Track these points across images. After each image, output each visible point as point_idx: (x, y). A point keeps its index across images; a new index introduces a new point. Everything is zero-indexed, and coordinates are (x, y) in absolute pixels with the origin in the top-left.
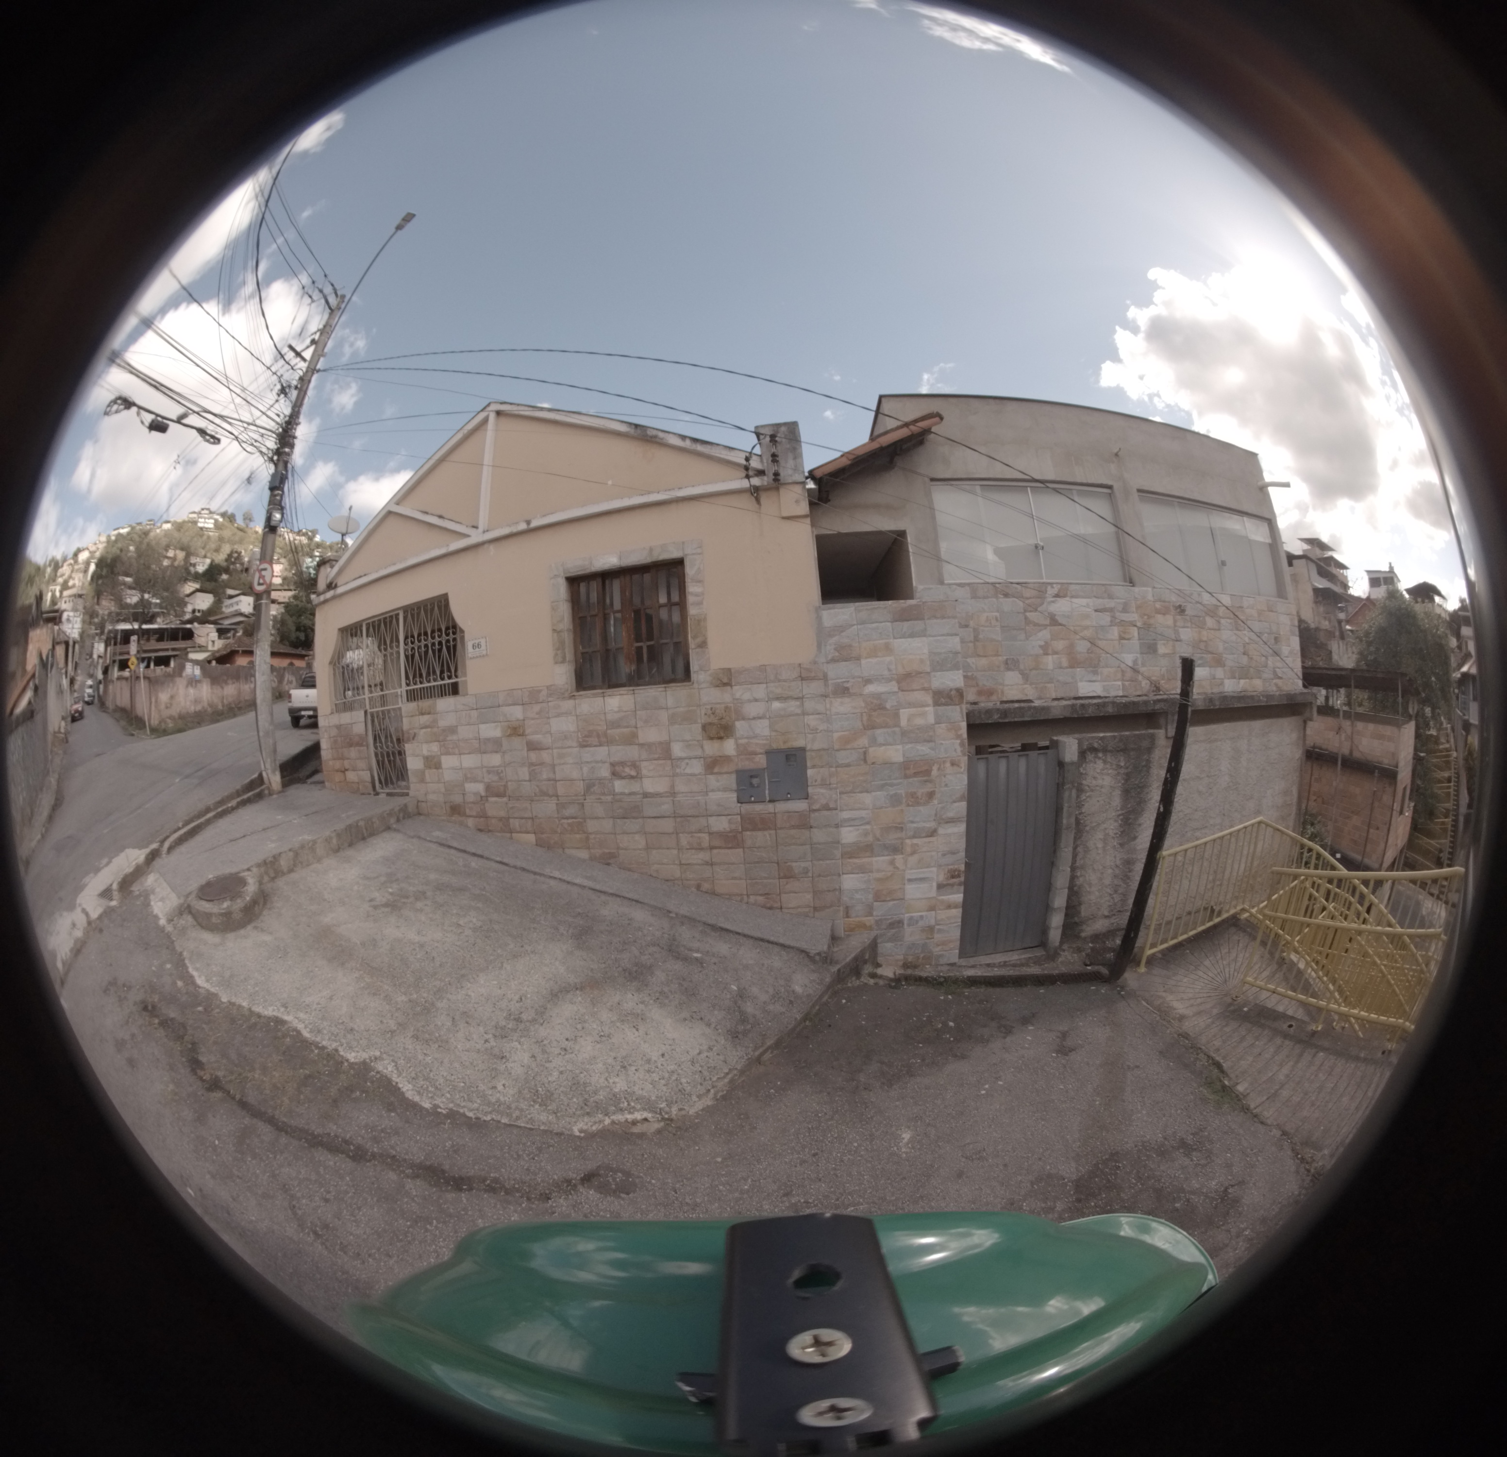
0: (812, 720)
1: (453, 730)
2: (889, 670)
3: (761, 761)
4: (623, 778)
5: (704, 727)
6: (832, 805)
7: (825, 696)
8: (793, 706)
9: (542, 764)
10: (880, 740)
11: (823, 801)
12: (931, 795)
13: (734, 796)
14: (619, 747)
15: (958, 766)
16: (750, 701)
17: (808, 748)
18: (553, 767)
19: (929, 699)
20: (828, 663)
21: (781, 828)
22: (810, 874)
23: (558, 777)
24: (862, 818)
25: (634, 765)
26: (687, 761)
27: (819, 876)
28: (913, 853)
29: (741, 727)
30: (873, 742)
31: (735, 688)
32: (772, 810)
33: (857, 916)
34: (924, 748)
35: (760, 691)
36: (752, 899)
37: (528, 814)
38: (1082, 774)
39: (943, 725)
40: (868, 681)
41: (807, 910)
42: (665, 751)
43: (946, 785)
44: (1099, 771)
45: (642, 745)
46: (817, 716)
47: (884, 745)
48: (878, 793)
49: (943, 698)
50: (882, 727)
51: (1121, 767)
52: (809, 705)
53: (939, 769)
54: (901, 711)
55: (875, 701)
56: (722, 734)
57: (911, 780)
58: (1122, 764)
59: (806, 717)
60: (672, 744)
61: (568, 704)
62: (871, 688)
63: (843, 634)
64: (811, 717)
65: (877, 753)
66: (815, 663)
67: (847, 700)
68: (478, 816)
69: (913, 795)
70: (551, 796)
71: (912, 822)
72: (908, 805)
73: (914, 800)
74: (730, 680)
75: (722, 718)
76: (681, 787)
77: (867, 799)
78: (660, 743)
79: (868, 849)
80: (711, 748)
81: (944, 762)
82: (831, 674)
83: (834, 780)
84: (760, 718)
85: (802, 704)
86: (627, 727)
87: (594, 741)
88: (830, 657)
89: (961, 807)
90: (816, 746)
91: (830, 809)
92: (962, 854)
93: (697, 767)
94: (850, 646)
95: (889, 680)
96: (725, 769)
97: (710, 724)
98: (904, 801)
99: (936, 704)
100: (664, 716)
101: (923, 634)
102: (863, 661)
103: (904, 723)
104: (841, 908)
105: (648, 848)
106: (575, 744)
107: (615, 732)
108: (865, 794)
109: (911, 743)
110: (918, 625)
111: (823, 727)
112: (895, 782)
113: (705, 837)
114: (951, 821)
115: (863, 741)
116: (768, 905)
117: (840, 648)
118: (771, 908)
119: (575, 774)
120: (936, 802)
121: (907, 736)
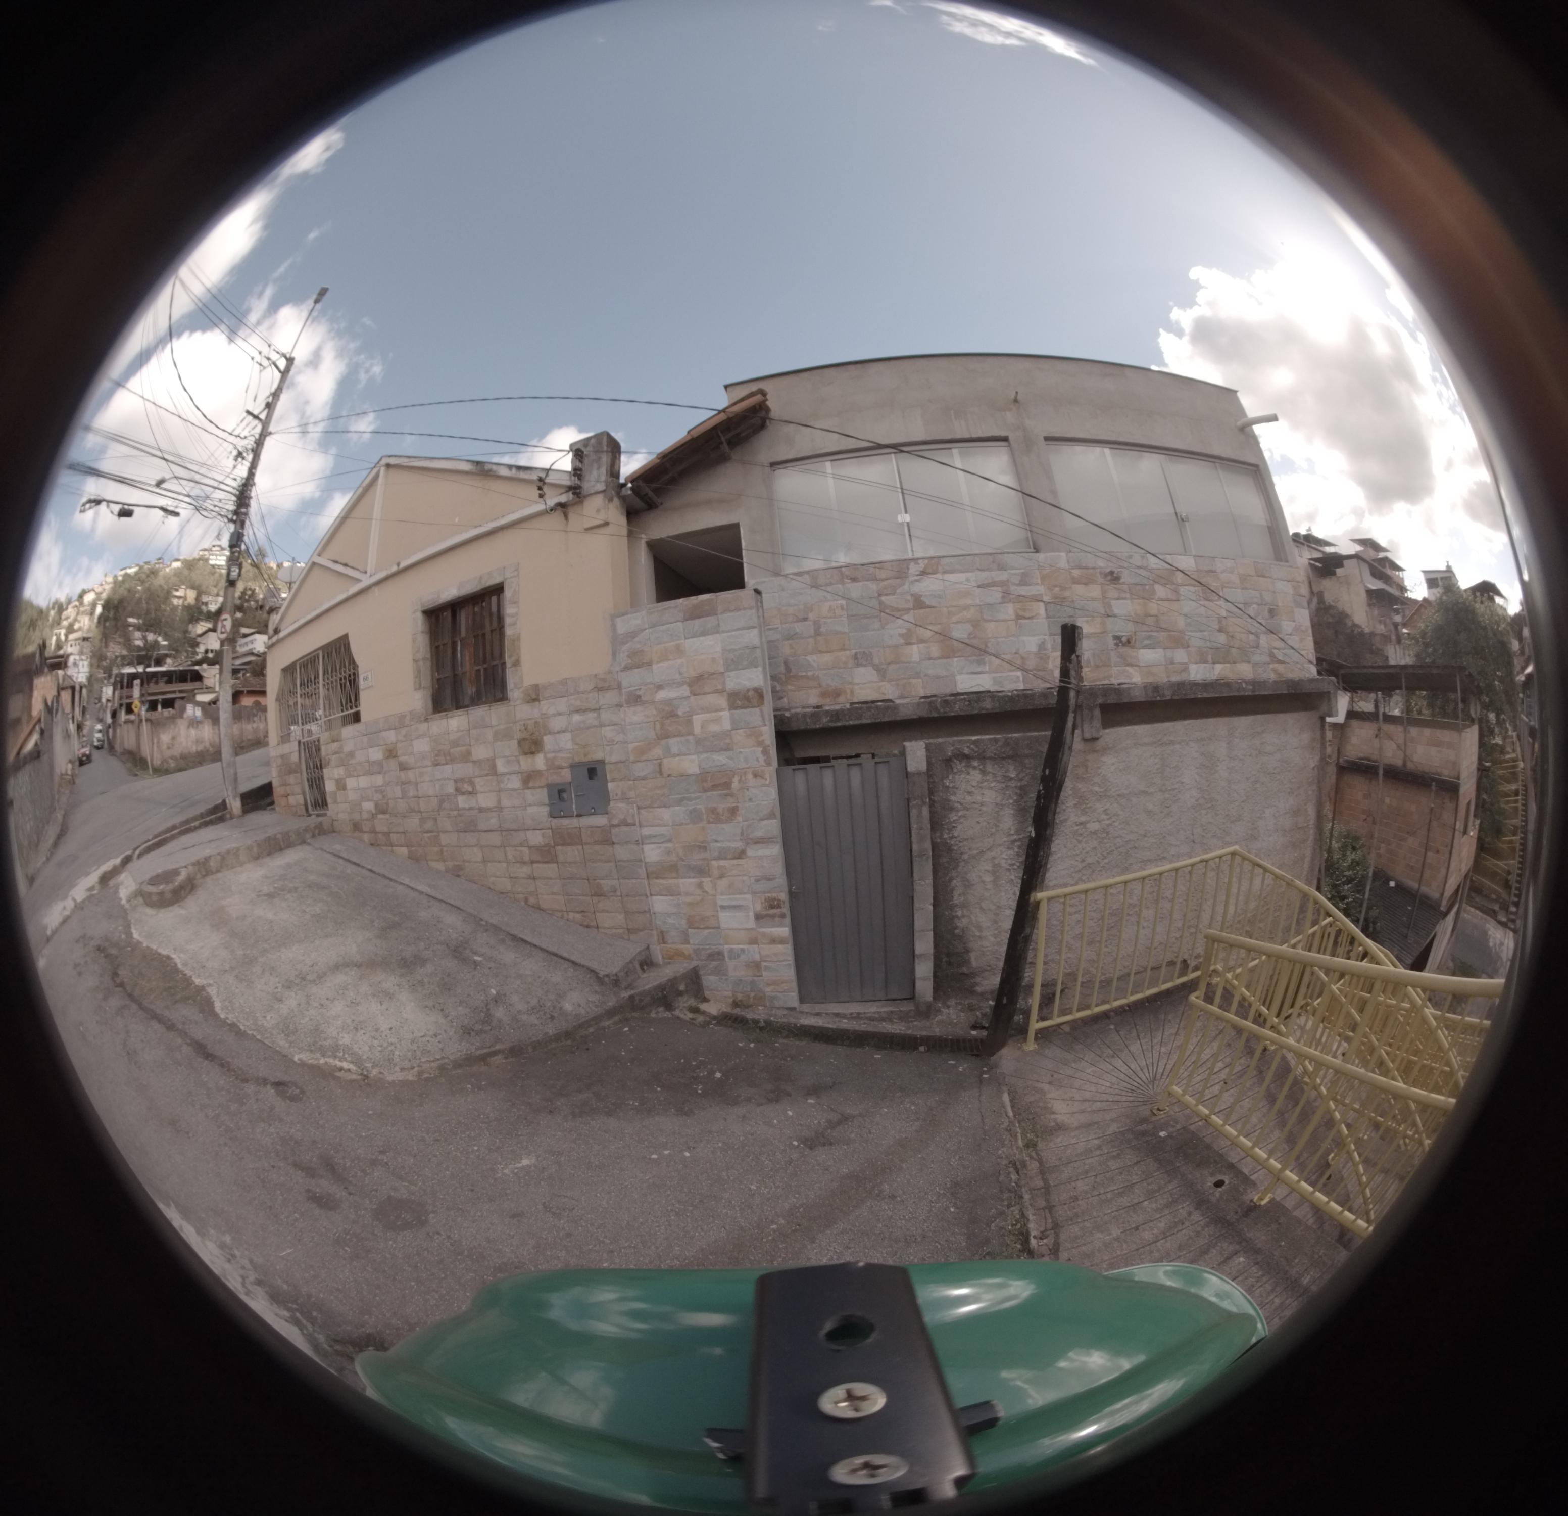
0: (608, 732)
1: (351, 755)
2: (680, 673)
3: (566, 775)
4: (463, 794)
5: (520, 743)
6: (630, 821)
7: (619, 706)
8: (591, 717)
9: (409, 782)
10: (674, 750)
11: (622, 817)
12: (734, 811)
13: (545, 810)
14: (460, 765)
15: (762, 777)
16: (554, 715)
17: (607, 761)
18: (416, 785)
19: (723, 704)
20: (622, 671)
21: (586, 844)
22: (618, 893)
23: (420, 794)
24: (662, 835)
25: (471, 782)
26: (508, 776)
27: (627, 896)
28: (721, 876)
29: (547, 739)
31: (542, 703)
32: (577, 825)
33: (674, 943)
34: (720, 758)
35: (562, 705)
36: (571, 915)
37: (401, 830)
38: (948, 787)
39: (741, 731)
40: (660, 687)
41: (621, 931)
42: (491, 767)
43: (750, 800)
44: (974, 784)
45: (474, 762)
46: (613, 727)
47: (678, 755)
48: (677, 808)
49: (738, 701)
50: (675, 736)
51: (1011, 779)
52: (605, 716)
53: (740, 781)
54: (694, 717)
55: (667, 708)
56: (534, 750)
57: (709, 794)
58: (1013, 775)
59: (603, 728)
60: (497, 760)
61: (423, 727)
62: (662, 695)
63: (636, 640)
64: (608, 728)
65: (672, 764)
66: (610, 672)
67: (639, 708)
68: (371, 832)
69: (713, 811)
70: (416, 812)
71: (716, 841)
72: (709, 822)
74: (538, 695)
75: (533, 734)
76: (506, 802)
78: (488, 760)
79: (672, 869)
80: (526, 763)
81: (745, 773)
82: (625, 683)
83: (632, 794)
84: (564, 732)
85: (599, 716)
86: (463, 746)
87: (442, 759)
88: (623, 665)
89: (773, 826)
90: (614, 758)
91: (628, 825)
92: (782, 882)
93: (515, 782)
94: (642, 651)
95: (680, 684)
96: (538, 784)
97: (525, 739)
98: (705, 817)
99: (732, 707)
100: (489, 733)
101: (715, 631)
102: (655, 667)
103: (697, 730)
104: (655, 933)
105: (485, 861)
106: (429, 763)
107: (456, 751)
108: (663, 809)
109: (707, 752)
110: (711, 622)
112: (693, 795)
113: (525, 850)
114: (764, 841)
115: (657, 752)
116: (585, 923)
117: (633, 654)
118: (588, 927)
119: (431, 792)
120: (740, 819)
121: (704, 744)
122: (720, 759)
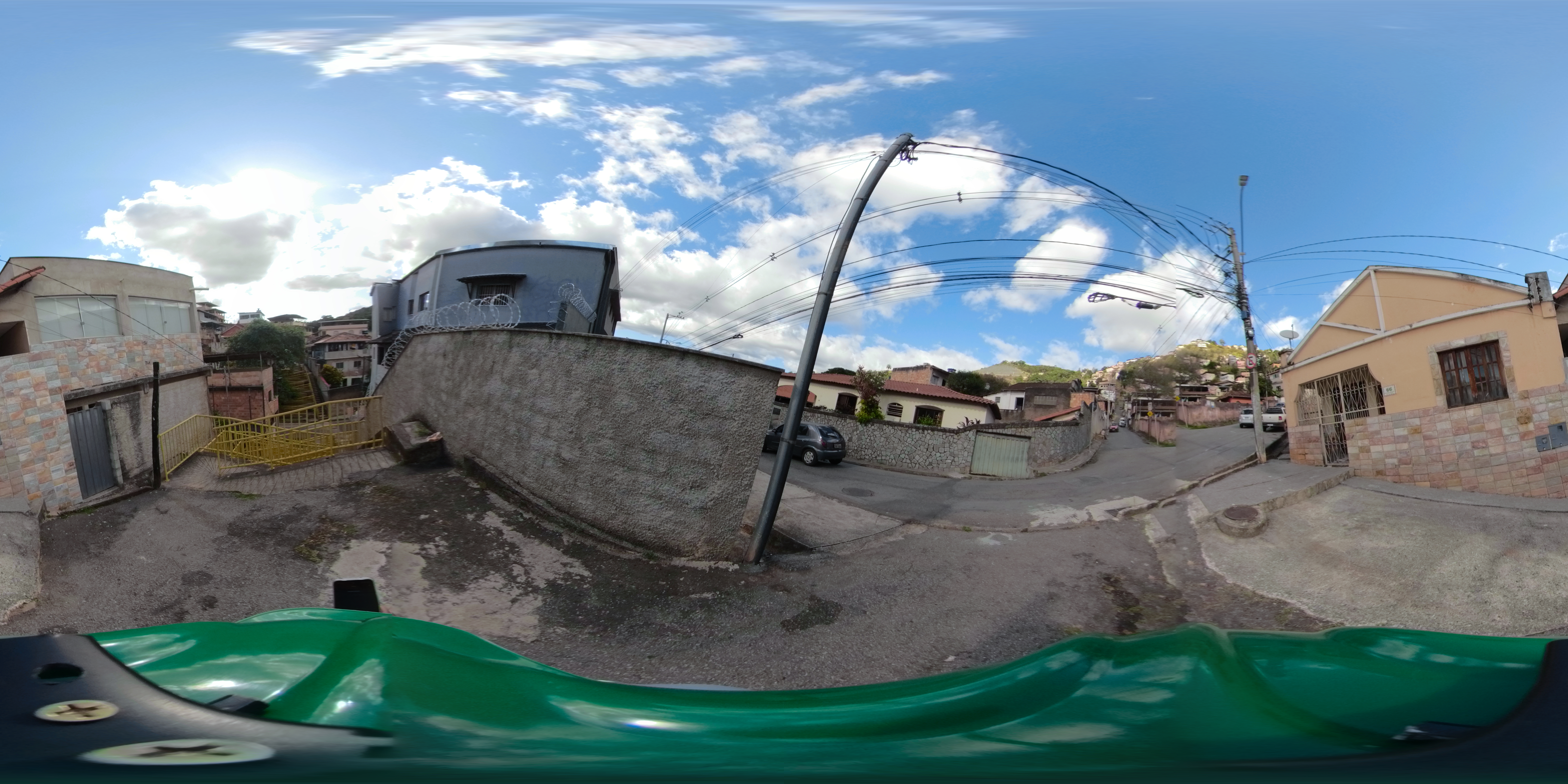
2: (29, 383)
6: (13, 446)
7: (3, 398)
10: (30, 413)
12: (54, 433)
15: (64, 419)
19: (48, 393)
22: (9, 478)
24: (27, 448)
27: (13, 478)
28: (52, 459)
30: (27, 415)
33: (34, 492)
38: (112, 413)
39: (55, 403)
40: (21, 389)
43: (60, 428)
44: (119, 411)
47: (31, 415)
48: (32, 436)
49: (53, 392)
50: (29, 408)
53: (56, 422)
54: (37, 400)
55: (25, 397)
57: (45, 428)
58: (128, 407)
62: (23, 392)
63: (7, 370)
65: (29, 419)
67: (13, 398)
69: (47, 434)
71: (49, 446)
72: (45, 439)
73: (48, 436)
77: (28, 440)
79: (32, 462)
81: (58, 418)
82: (5, 388)
83: (12, 434)
89: (68, 436)
91: (12, 448)
92: (73, 455)
94: (11, 375)
95: (30, 387)
98: (43, 438)
99: (51, 395)
101: (42, 366)
103: (38, 405)
104: (24, 492)
108: (27, 438)
109: (43, 412)
110: (40, 362)
111: (4, 411)
112: (38, 430)
114: (65, 442)
115: (22, 415)
117: (7, 376)
120: (57, 436)
121: (40, 410)
122: (48, 414)
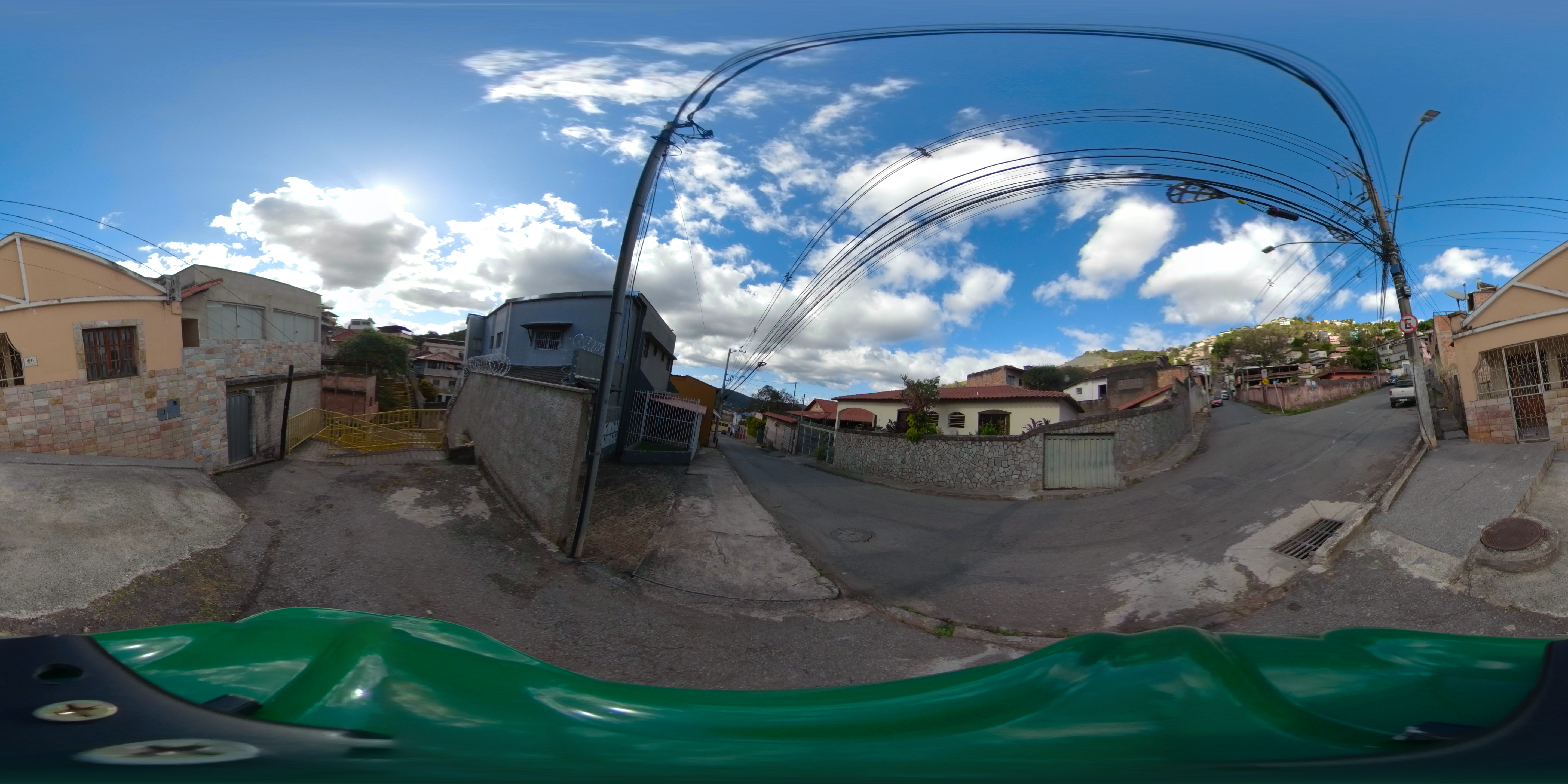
0: (181, 389)
1: (15, 404)
3: (165, 405)
4: (113, 418)
5: (145, 393)
8: (175, 384)
9: (72, 416)
11: (186, 417)
12: (216, 410)
13: (157, 419)
14: (111, 404)
15: (224, 400)
16: (161, 382)
18: (79, 417)
21: (173, 428)
23: (81, 421)
24: (197, 421)
25: (118, 411)
26: (139, 407)
28: (213, 429)
29: (159, 392)
30: (200, 394)
31: (157, 377)
32: (170, 422)
35: (165, 378)
37: (65, 440)
39: (219, 387)
42: (130, 404)
43: (221, 407)
44: (275, 402)
45: (121, 403)
46: (183, 387)
47: (203, 395)
48: (202, 412)
49: (219, 378)
50: (202, 389)
52: (180, 383)
53: (218, 402)
57: (211, 406)
60: (133, 401)
61: (85, 387)
62: (199, 376)
64: (181, 387)
65: (201, 398)
66: (182, 369)
68: (34, 445)
70: (76, 430)
73: (212, 412)
74: (153, 375)
75: (151, 389)
76: (136, 418)
77: (199, 414)
78: (128, 401)
79: (199, 431)
80: (148, 401)
82: (187, 372)
84: (165, 388)
85: (178, 383)
86: (114, 395)
89: (225, 413)
90: (183, 398)
93: (142, 410)
96: (153, 409)
97: (147, 392)
98: (209, 413)
99: (217, 380)
100: (129, 390)
105: (125, 445)
106: (90, 405)
107: (108, 398)
111: (185, 391)
112: (206, 407)
113: (146, 437)
114: (222, 418)
115: (197, 394)
119: (91, 418)
120: (218, 413)
